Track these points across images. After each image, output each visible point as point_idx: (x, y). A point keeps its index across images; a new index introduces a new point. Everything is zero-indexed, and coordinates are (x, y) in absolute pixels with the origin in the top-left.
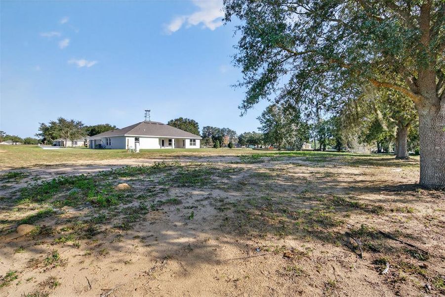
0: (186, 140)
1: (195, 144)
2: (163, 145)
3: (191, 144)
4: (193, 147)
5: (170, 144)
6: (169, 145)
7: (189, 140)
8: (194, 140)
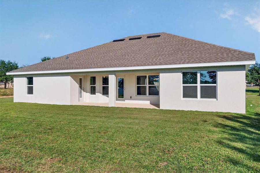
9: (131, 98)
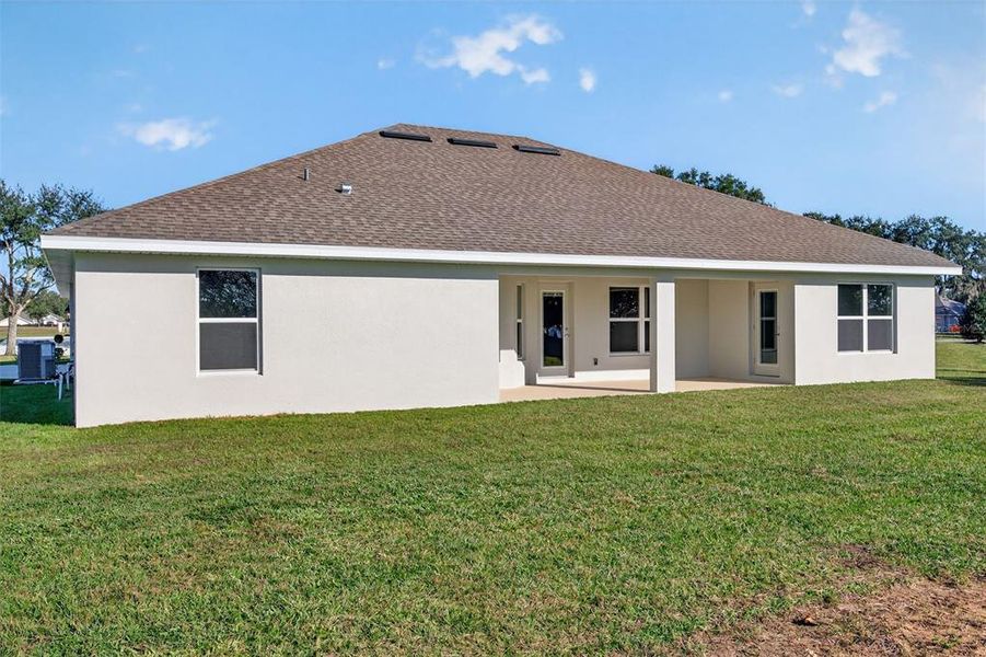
0: (802, 292)
1: (884, 338)
2: (553, 350)
3: (848, 339)
4: (867, 366)
5: (625, 340)
6: (616, 347)
7: (832, 292)
8: (882, 295)
9: (596, 363)
